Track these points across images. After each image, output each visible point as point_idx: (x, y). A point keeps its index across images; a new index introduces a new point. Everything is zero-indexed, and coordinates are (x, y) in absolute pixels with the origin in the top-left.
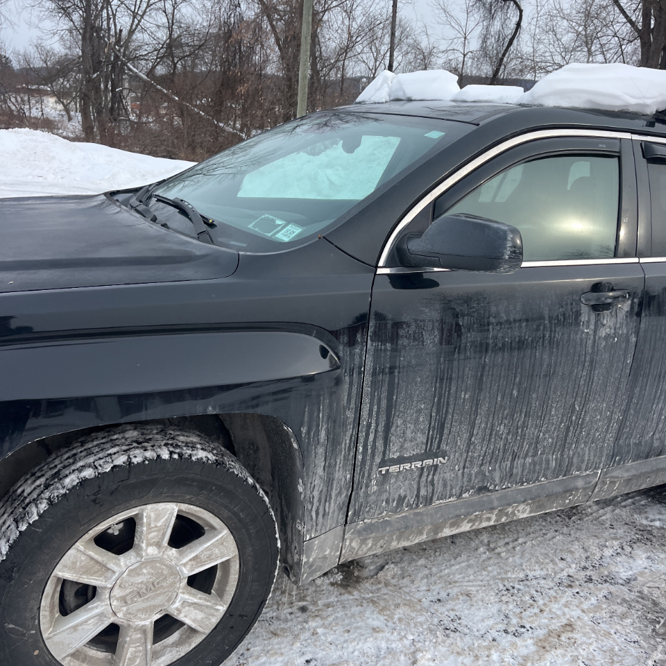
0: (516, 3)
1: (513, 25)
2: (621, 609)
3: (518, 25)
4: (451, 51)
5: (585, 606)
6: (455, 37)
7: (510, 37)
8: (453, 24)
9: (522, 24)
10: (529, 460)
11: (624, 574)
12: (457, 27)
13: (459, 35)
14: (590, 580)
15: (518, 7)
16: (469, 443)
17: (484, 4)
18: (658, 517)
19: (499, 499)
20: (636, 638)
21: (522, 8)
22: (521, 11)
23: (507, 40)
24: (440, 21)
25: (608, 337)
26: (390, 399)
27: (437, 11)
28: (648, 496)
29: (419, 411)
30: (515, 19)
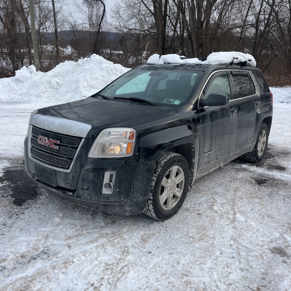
0: (101, 1)
1: (102, 11)
2: (244, 183)
3: (104, 11)
4: (84, 24)
5: (237, 184)
6: (85, 18)
7: (101, 16)
8: (83, 12)
9: (106, 10)
10: (224, 150)
11: (240, 177)
12: (85, 14)
13: (86, 17)
14: (234, 180)
15: (103, 3)
16: (215, 147)
17: (88, 2)
18: (238, 166)
19: (220, 161)
20: (251, 187)
21: (105, 4)
22: (104, 5)
23: (101, 17)
24: (77, 11)
25: (234, 118)
26: (204, 138)
27: (75, 7)
28: (233, 162)
29: (208, 140)
30: (102, 8)
